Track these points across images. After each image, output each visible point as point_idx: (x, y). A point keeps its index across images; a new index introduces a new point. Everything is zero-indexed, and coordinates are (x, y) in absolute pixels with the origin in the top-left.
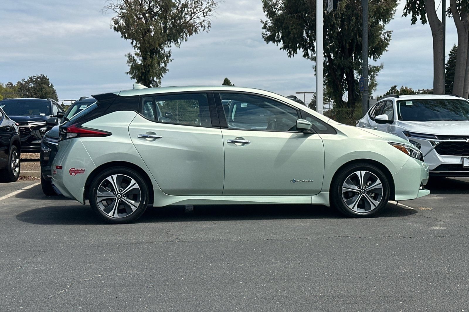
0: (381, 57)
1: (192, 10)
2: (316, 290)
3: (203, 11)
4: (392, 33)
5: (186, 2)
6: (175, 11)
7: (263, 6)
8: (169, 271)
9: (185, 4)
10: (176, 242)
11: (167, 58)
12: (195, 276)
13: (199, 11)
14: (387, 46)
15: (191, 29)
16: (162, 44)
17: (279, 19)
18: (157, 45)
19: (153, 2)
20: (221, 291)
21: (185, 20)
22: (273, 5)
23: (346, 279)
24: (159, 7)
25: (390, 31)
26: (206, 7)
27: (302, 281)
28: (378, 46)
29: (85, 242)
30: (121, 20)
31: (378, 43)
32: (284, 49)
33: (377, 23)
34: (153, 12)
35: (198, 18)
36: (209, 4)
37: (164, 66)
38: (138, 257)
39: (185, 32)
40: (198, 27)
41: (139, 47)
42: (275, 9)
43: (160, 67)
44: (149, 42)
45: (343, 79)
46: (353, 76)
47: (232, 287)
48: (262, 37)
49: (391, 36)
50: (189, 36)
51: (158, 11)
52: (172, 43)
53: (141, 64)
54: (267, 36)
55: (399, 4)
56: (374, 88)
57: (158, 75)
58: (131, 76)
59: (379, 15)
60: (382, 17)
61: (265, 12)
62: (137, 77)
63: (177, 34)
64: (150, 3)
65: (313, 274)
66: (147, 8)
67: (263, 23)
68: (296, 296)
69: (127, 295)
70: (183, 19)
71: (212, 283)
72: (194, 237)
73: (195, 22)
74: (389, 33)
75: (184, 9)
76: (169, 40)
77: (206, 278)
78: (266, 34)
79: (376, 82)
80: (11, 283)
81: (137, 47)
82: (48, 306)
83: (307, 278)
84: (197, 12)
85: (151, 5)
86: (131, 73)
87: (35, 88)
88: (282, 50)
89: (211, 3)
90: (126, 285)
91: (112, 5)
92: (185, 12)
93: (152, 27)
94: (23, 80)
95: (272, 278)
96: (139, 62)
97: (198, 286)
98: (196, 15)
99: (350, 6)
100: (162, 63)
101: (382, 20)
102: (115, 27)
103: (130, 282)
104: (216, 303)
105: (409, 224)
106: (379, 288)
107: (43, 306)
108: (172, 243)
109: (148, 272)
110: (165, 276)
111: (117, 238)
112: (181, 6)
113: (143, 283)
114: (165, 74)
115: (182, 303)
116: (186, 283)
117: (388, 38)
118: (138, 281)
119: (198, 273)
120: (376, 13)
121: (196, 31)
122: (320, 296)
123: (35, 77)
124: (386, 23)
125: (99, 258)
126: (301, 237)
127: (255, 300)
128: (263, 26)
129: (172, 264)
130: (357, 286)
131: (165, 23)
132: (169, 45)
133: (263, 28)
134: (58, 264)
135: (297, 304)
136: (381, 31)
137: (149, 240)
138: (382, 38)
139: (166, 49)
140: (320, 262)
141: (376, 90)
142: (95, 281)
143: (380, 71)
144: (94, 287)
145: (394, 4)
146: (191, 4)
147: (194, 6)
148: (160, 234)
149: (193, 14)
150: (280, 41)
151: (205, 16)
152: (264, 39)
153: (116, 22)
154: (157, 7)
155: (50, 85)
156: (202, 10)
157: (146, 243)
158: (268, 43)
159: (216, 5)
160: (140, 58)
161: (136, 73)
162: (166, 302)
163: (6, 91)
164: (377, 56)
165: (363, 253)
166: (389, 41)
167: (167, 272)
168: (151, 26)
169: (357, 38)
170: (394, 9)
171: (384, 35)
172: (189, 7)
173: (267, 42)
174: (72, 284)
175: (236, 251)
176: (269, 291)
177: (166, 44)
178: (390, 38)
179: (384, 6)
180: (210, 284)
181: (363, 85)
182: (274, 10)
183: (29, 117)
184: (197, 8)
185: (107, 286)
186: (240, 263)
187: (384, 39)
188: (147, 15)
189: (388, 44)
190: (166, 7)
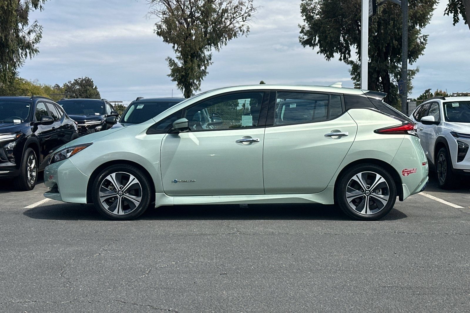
0: (417, 61)
1: (232, 15)
2: (384, 281)
3: (243, 15)
4: (428, 37)
5: (226, 8)
6: (216, 16)
7: (301, 11)
8: (237, 260)
9: (225, 9)
10: (238, 234)
11: (207, 61)
12: (264, 266)
13: (238, 16)
14: (423, 50)
15: (231, 33)
16: (202, 48)
17: (317, 24)
18: (198, 49)
19: (195, 8)
20: (292, 280)
21: (225, 24)
22: (311, 10)
23: (411, 272)
24: (200, 12)
25: (426, 35)
26: (245, 12)
27: (368, 272)
28: (414, 50)
29: (153, 233)
30: (164, 25)
31: (414, 46)
32: (321, 53)
33: (413, 27)
34: (194, 17)
35: (237, 23)
36: (249, 10)
37: (204, 69)
38: (206, 247)
39: (224, 37)
40: (238, 31)
41: (180, 51)
42: (313, 13)
43: (200, 70)
44: (190, 46)
45: (379, 83)
46: (389, 79)
47: (301, 276)
48: (299, 41)
49: (427, 40)
50: (229, 40)
51: (200, 16)
52: (212, 47)
53: (182, 67)
54: (304, 40)
55: (435, 9)
56: (409, 91)
57: (199, 78)
58: (172, 79)
59: (416, 19)
60: (418, 22)
61: (303, 16)
62: (178, 80)
63: (217, 38)
64: (191, 9)
65: (378, 267)
66: (189, 13)
67: (301, 27)
68: (365, 286)
69: (204, 281)
70: (223, 24)
71: (281, 272)
72: (254, 230)
73: (235, 27)
74: (425, 37)
75: (224, 14)
76: (210, 44)
77: (274, 268)
78: (303, 38)
79: (412, 86)
80: (93, 267)
81: (178, 50)
82: (133, 289)
83: (372, 270)
84: (237, 17)
85: (192, 11)
86: (173, 76)
87: (80, 90)
88: (319, 53)
89: (250, 8)
90: (201, 272)
91: (156, 11)
92: (225, 17)
93: (193, 32)
94: (70, 82)
95: (338, 269)
96: (180, 65)
97: (269, 275)
98: (236, 20)
99: (387, 11)
100: (202, 66)
101: (418, 24)
102: (158, 32)
103: (203, 269)
104: (290, 290)
105: (462, 221)
106: (445, 281)
107: (129, 289)
108: (234, 235)
109: (218, 261)
110: (235, 265)
111: (182, 230)
112: (221, 11)
113: (216, 271)
114: (205, 77)
115: (257, 289)
116: (256, 272)
117: (424, 42)
118: (211, 269)
119: (266, 263)
120: (412, 17)
121: (235, 35)
122: (389, 287)
123: (81, 79)
124: (423, 27)
125: (169, 247)
126: (358, 232)
127: (326, 288)
128: (300, 31)
129: (239, 254)
130: (423, 279)
131: (206, 28)
132: (209, 48)
133: (301, 33)
134: (132, 252)
135: (368, 294)
136: (417, 35)
137: (212, 232)
138: (418, 42)
139: (207, 53)
140: (382, 256)
141: (411, 93)
142: (171, 268)
143: (415, 75)
144: (171, 273)
145: (430, 9)
146: (231, 9)
147: (233, 11)
148: (221, 227)
149: (233, 19)
150: (317, 45)
151: (244, 21)
152: (301, 43)
153: (159, 27)
154: (198, 13)
155: (94, 87)
156: (241, 15)
157: (209, 235)
158: (305, 47)
159: (255, 10)
160: (182, 61)
161: (177, 75)
162: (242, 288)
163: (54, 92)
164: (413, 59)
165: (422, 248)
166: (425, 45)
167: (236, 261)
168: (192, 30)
169: (393, 42)
170: (430, 13)
171: (420, 39)
172: (229, 12)
173: (304, 45)
174: (150, 270)
175: (297, 244)
176: (338, 281)
177: (206, 48)
178: (426, 42)
179: (421, 10)
180: (279, 273)
181: (402, 88)
182: (312, 15)
183: (85, 117)
184: (236, 13)
185: (183, 273)
186: (304, 255)
187: (421, 43)
188: (189, 20)
189: (425, 48)
190: (207, 11)
